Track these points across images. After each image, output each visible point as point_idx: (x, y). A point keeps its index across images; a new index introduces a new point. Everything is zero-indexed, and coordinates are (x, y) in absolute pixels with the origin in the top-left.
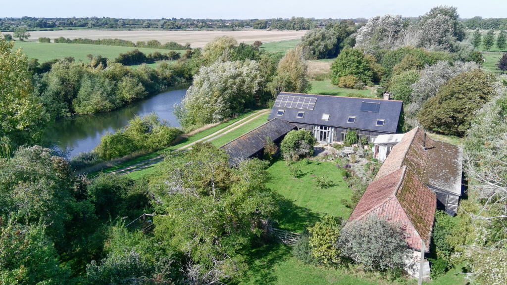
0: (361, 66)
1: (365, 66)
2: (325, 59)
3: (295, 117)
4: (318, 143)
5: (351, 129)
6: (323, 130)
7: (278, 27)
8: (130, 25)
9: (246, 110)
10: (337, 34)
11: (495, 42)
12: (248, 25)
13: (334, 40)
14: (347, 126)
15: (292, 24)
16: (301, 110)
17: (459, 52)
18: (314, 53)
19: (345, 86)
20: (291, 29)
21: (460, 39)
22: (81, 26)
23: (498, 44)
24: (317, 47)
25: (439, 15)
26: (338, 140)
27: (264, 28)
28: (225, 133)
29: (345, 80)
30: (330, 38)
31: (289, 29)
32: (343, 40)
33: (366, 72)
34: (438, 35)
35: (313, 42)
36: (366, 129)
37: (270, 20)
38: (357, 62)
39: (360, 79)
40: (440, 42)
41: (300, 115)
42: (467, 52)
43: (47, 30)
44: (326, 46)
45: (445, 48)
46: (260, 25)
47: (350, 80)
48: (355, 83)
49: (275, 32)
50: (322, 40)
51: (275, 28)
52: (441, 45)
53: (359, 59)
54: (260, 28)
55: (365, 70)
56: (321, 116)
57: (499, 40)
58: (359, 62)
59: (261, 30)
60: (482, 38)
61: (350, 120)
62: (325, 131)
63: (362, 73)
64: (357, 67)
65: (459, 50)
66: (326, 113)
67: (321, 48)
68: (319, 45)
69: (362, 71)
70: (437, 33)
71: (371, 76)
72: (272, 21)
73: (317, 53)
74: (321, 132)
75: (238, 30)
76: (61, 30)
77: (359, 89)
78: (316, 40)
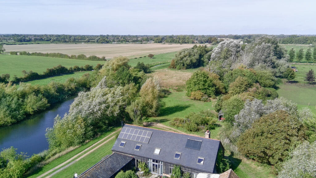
0: (207, 84)
1: (209, 84)
2: (191, 69)
3: (133, 150)
4: (151, 173)
5: (176, 165)
6: (155, 163)
7: (169, 42)
8: (79, 40)
9: (110, 128)
10: (199, 52)
11: (304, 57)
12: (151, 40)
13: (197, 56)
14: (173, 162)
15: (178, 40)
16: (139, 143)
17: (279, 68)
18: (184, 65)
19: (195, 99)
20: (177, 43)
21: (280, 58)
22: (47, 41)
23: (306, 58)
24: (185, 61)
25: (263, 43)
26: (167, 173)
27: (161, 42)
28: (78, 160)
29: (195, 95)
30: (195, 55)
31: (176, 43)
32: (203, 56)
33: (210, 88)
34: (263, 57)
35: (183, 58)
36: (189, 166)
37: (166, 36)
38: (204, 81)
39: (206, 93)
40: (265, 62)
41: (138, 147)
42: (284, 68)
43: (23, 44)
44: (191, 61)
45: (269, 66)
46: (158, 41)
47: (198, 94)
48: (202, 97)
49: (167, 45)
50: (189, 56)
51: (167, 42)
52: (266, 63)
53: (205, 79)
54: (159, 43)
55: (209, 86)
56: (154, 151)
57: (307, 55)
58: (205, 81)
59: (158, 43)
60: (295, 54)
61: (177, 155)
62: (157, 164)
63: (208, 88)
64: (204, 85)
65: (279, 66)
66: (158, 147)
67: (188, 62)
68: (187, 60)
69: (207, 87)
70: (263, 55)
71: (213, 91)
72: (167, 37)
73: (185, 65)
74: (154, 165)
75: (145, 43)
76: (33, 44)
77: (205, 102)
78: (185, 56)
